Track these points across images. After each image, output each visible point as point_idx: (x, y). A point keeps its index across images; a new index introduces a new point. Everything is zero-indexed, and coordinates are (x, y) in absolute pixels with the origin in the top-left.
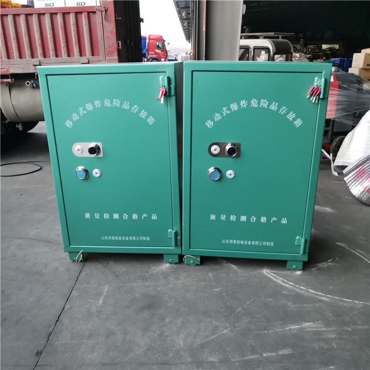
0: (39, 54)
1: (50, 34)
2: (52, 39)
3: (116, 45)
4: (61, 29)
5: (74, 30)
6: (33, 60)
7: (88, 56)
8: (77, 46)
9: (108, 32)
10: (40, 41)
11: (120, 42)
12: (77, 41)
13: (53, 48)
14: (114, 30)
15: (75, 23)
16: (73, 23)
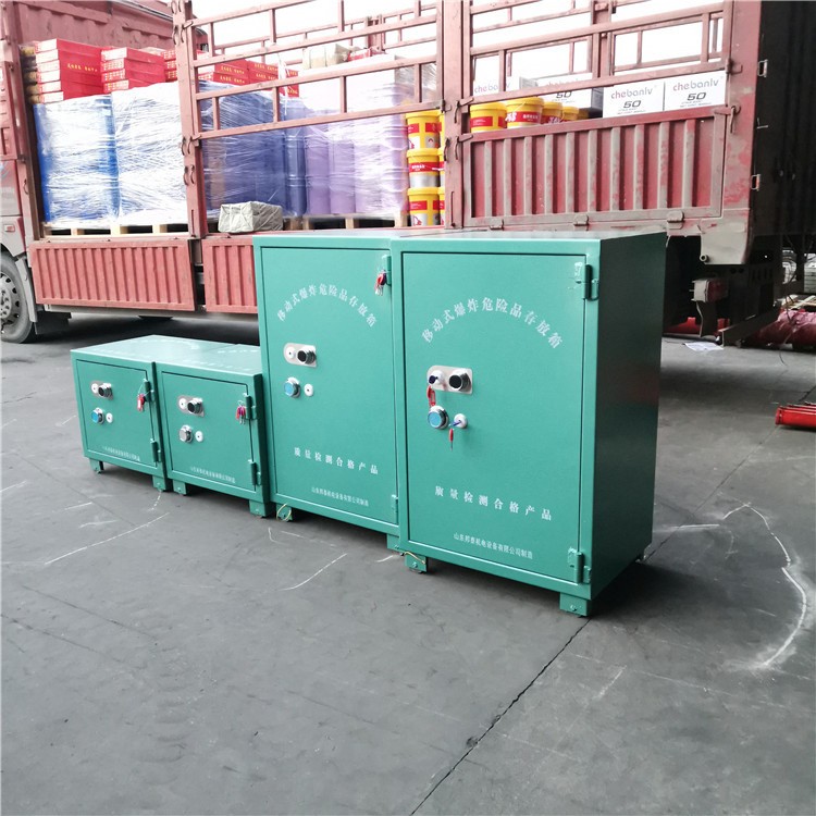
0: (589, 204)
1: (615, 166)
2: (617, 175)
3: (747, 184)
4: (638, 156)
5: (663, 157)
6: (577, 214)
7: (683, 207)
8: (666, 187)
9: (734, 156)
10: (594, 179)
11: (758, 176)
12: (666, 177)
13: (617, 192)
14: (749, 152)
15: (667, 143)
16: (663, 142)
